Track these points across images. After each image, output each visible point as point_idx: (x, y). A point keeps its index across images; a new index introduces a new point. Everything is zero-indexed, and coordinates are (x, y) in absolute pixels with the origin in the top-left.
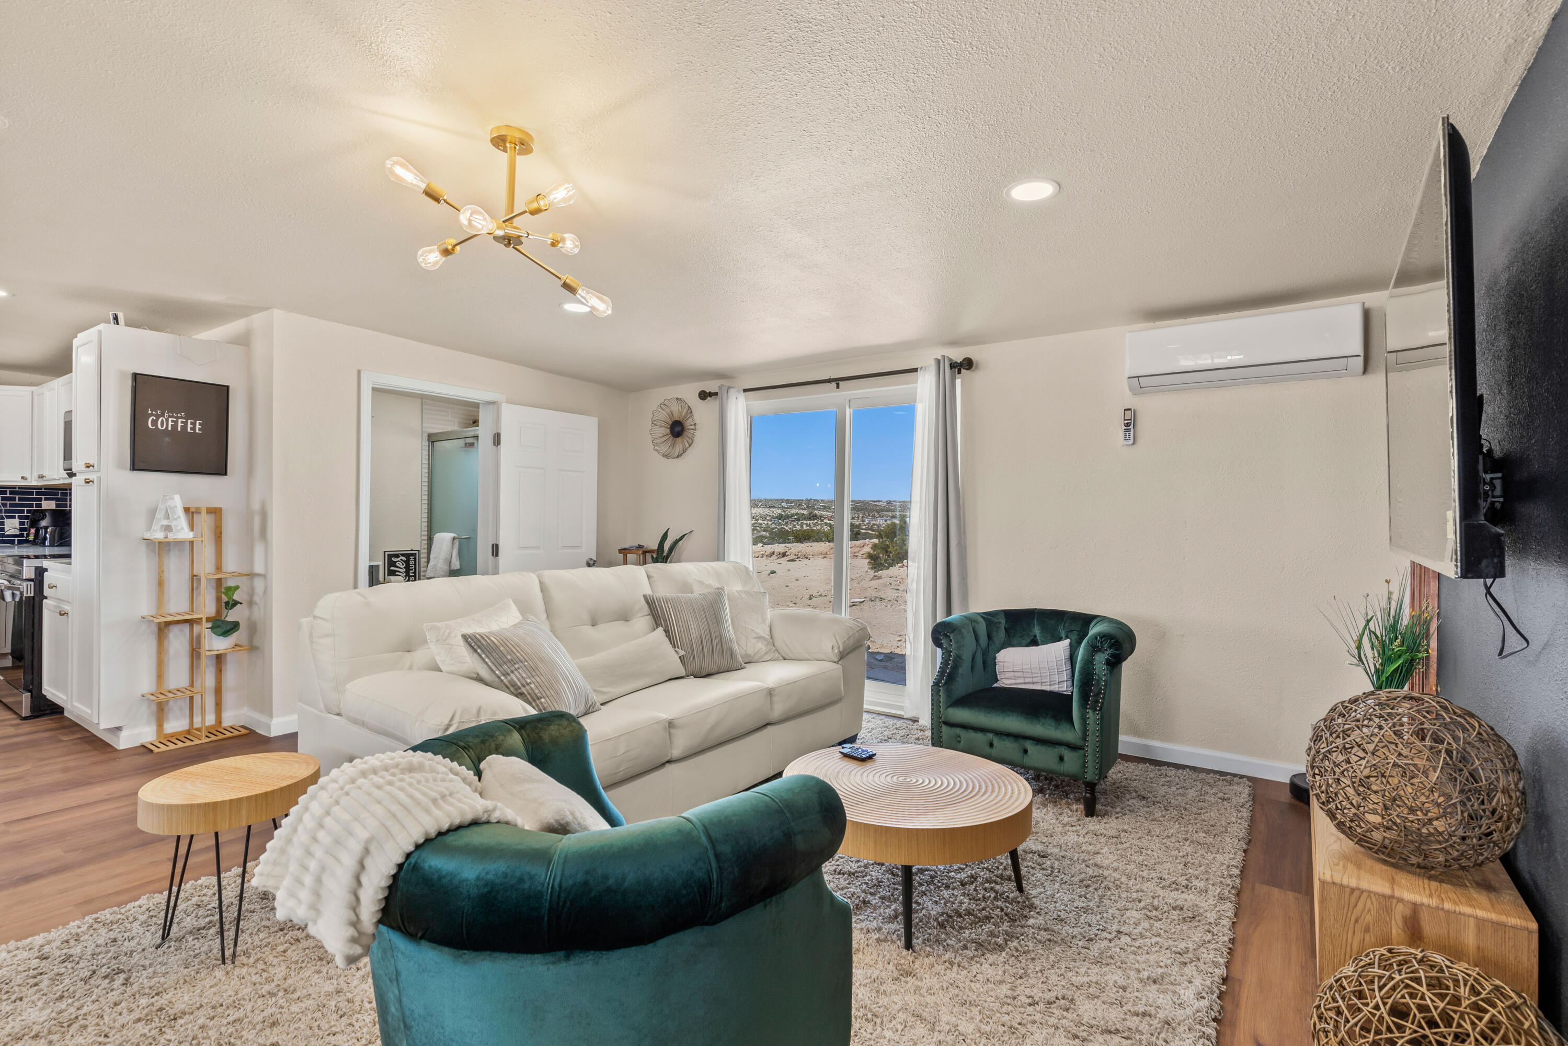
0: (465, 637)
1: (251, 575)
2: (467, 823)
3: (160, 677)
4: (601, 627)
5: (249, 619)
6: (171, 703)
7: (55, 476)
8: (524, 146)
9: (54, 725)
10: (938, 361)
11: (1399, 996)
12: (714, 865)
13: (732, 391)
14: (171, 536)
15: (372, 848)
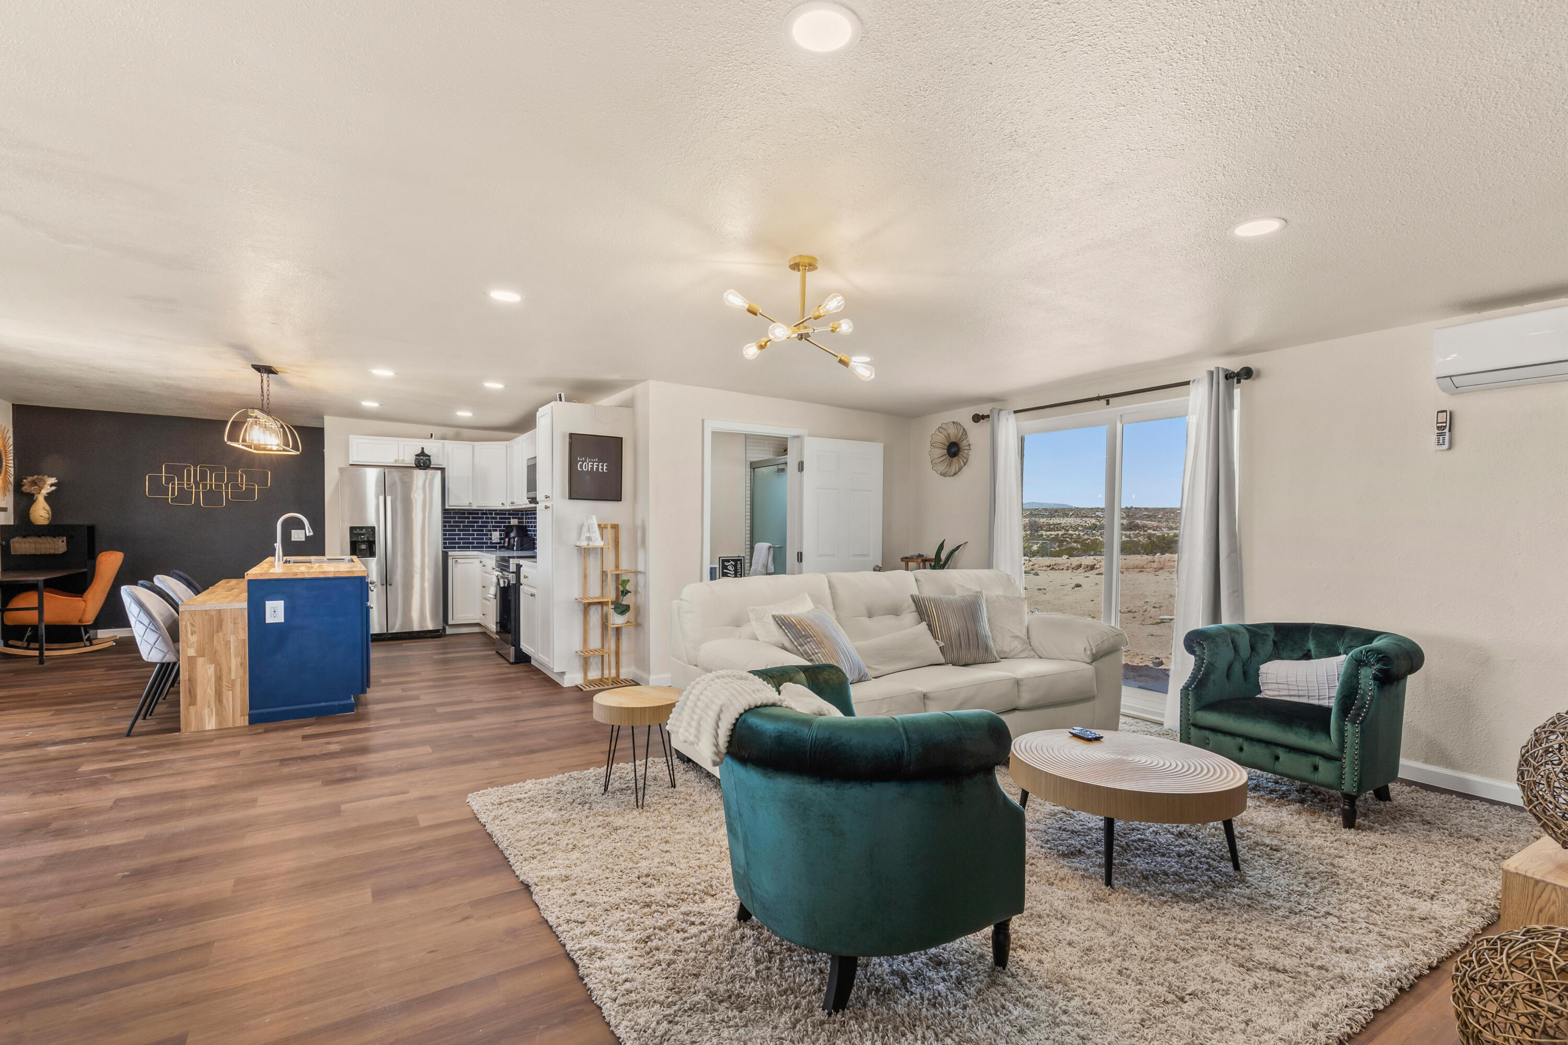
0: (773, 616)
1: (636, 573)
2: (770, 704)
3: (585, 640)
4: (875, 619)
5: (635, 603)
6: (591, 659)
7: (522, 502)
8: (811, 266)
9: (527, 669)
10: (1211, 373)
11: (1525, 953)
12: (905, 742)
13: (1002, 413)
14: (592, 544)
15: (724, 709)
